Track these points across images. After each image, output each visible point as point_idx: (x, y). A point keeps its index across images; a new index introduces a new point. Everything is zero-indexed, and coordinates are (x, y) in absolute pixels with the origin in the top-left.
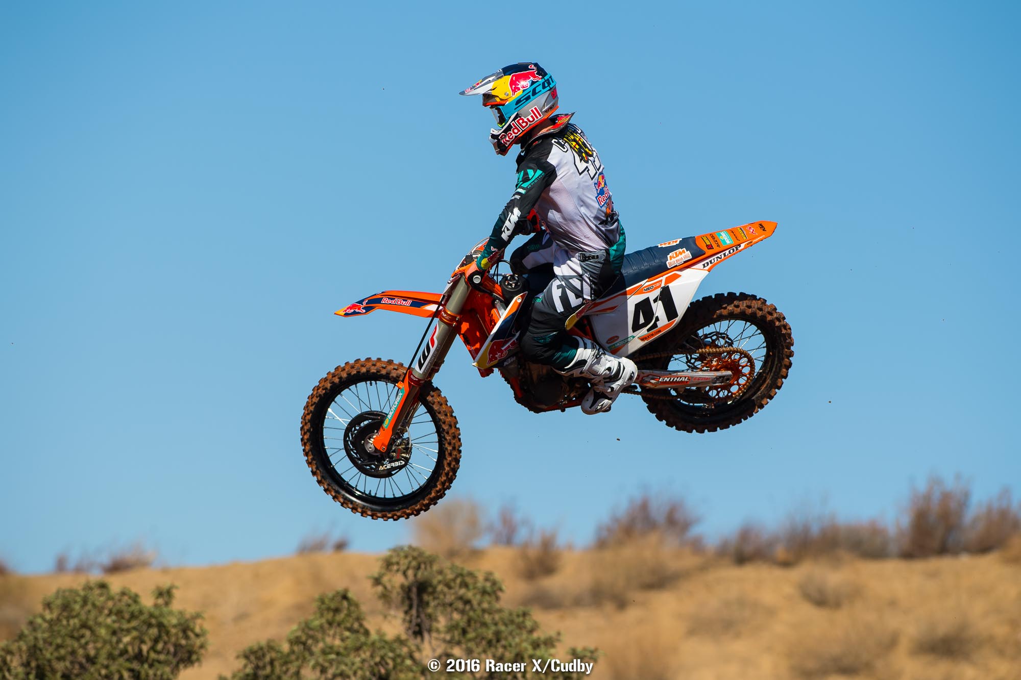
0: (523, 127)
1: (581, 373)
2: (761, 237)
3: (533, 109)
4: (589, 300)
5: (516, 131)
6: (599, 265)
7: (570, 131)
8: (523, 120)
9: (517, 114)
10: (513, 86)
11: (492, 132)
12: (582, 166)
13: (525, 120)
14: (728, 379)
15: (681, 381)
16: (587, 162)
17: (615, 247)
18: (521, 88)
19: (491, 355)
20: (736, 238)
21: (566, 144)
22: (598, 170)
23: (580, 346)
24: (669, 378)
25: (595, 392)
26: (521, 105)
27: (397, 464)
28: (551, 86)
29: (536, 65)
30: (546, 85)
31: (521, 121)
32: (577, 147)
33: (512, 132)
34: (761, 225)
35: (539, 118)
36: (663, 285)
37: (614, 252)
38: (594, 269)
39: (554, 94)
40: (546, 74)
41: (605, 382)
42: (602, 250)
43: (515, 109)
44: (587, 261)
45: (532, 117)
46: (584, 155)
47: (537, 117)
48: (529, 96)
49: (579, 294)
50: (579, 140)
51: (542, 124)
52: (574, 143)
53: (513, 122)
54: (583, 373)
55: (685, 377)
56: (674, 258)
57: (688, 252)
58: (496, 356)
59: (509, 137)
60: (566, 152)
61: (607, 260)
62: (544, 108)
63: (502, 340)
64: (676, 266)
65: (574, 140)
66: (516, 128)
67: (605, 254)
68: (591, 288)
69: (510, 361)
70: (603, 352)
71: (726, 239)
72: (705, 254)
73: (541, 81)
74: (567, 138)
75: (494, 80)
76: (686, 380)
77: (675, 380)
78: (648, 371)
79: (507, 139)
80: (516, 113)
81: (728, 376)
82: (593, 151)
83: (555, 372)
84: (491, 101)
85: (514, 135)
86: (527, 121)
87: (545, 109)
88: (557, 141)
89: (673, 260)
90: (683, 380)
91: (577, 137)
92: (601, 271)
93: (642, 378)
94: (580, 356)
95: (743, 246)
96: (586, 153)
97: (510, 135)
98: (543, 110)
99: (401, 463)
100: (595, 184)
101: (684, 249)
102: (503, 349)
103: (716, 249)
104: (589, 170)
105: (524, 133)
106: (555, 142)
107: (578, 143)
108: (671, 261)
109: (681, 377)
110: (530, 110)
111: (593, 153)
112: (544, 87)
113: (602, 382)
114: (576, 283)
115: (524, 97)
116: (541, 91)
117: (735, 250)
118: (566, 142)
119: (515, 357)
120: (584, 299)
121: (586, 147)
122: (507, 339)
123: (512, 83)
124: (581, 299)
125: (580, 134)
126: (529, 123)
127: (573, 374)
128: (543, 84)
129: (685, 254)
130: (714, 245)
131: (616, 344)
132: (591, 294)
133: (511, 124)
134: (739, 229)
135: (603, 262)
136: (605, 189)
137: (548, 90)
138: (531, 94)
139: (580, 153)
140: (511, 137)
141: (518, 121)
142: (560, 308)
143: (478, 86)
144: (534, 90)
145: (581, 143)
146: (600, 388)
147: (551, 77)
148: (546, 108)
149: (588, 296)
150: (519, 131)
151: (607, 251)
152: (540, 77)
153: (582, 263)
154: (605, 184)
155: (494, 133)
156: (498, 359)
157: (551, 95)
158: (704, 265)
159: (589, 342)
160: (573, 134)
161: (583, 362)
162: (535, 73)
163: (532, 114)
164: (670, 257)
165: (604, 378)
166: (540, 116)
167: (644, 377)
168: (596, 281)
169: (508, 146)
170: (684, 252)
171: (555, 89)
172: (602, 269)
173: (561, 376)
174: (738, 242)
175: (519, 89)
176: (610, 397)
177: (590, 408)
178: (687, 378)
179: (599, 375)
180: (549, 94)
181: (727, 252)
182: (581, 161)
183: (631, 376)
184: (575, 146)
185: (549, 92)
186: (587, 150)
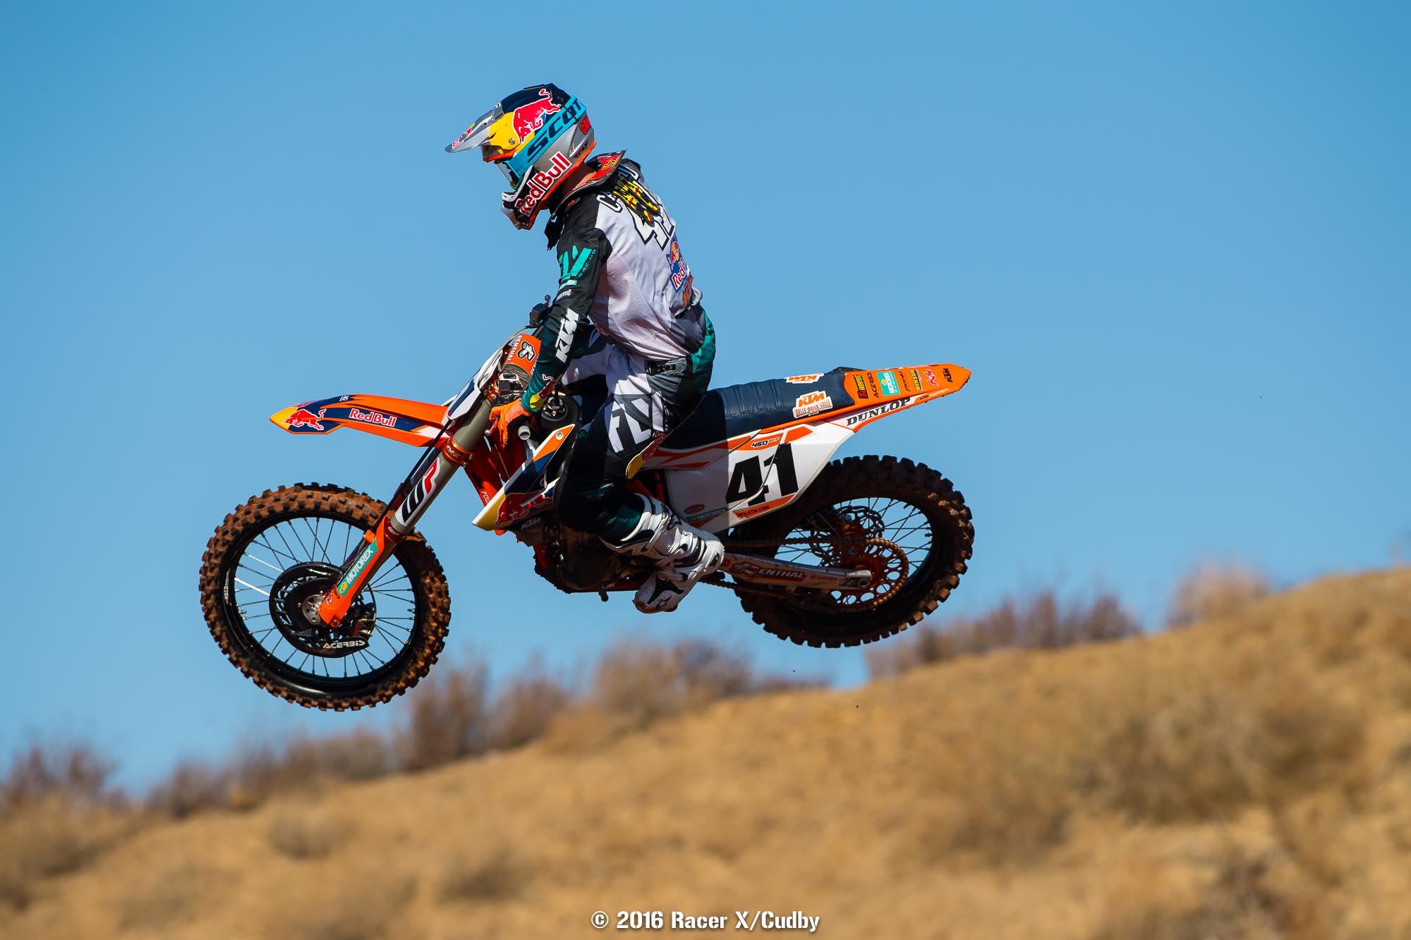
0: (546, 186)
1: (644, 549)
2: (943, 391)
3: (555, 156)
4: (661, 432)
5: (536, 193)
6: (676, 380)
7: (622, 178)
8: (543, 175)
9: (533, 168)
10: (520, 128)
11: (504, 198)
12: (646, 230)
13: (547, 175)
14: (864, 583)
15: (793, 577)
16: (651, 223)
17: (700, 353)
18: (531, 129)
19: (503, 513)
20: (906, 386)
21: (619, 200)
22: (670, 234)
23: (645, 509)
24: (774, 571)
25: (658, 581)
26: (536, 154)
27: (353, 644)
28: (577, 116)
29: (551, 87)
30: (569, 116)
31: (540, 178)
32: (635, 202)
33: (531, 196)
34: (946, 370)
35: (567, 167)
36: (782, 442)
37: (698, 360)
38: (669, 386)
39: (584, 125)
40: (567, 98)
41: (676, 566)
42: (681, 357)
43: (529, 162)
44: (658, 373)
45: (555, 168)
46: (646, 213)
47: (564, 168)
48: (546, 139)
49: (647, 423)
50: (637, 190)
51: (576, 175)
52: (629, 197)
53: (530, 180)
54: (647, 550)
55: (799, 573)
56: (806, 404)
57: (829, 398)
58: (511, 515)
59: (528, 203)
60: (620, 212)
61: (688, 371)
62: (572, 151)
63: (523, 494)
64: (807, 416)
65: (630, 192)
66: (536, 189)
67: (685, 363)
68: (664, 415)
69: (531, 523)
70: (677, 520)
71: (889, 385)
72: (853, 404)
73: (560, 112)
74: (618, 191)
75: (491, 122)
76: (800, 576)
77: (783, 575)
78: (744, 556)
79: (527, 206)
80: (531, 167)
81: (864, 577)
82: (659, 204)
83: (603, 544)
84: (494, 154)
85: (534, 199)
86: (549, 176)
87: (573, 153)
88: (604, 197)
89: (803, 405)
90: (796, 576)
91: (633, 187)
92: (679, 389)
93: (733, 566)
94: (645, 524)
95: (913, 400)
96: (649, 209)
97: (529, 200)
98: (571, 155)
99: (359, 643)
100: (668, 256)
101: (824, 392)
102: (523, 506)
103: (872, 399)
104: (656, 236)
105: (548, 194)
106: (601, 199)
107: (637, 198)
108: (801, 408)
109: (792, 572)
110: (551, 159)
111: (659, 209)
112: (566, 120)
113: (672, 565)
114: (641, 406)
115: (538, 142)
116: (562, 127)
117: (900, 405)
118: (618, 197)
119: (539, 519)
120: (653, 431)
121: (648, 200)
122: (530, 493)
123: (517, 123)
124: (649, 431)
125: (637, 181)
126: (553, 178)
127: (632, 550)
128: (565, 115)
129: (823, 401)
130: (870, 393)
131: (699, 515)
132: (664, 423)
133: (527, 184)
134: (913, 371)
135: (683, 374)
136: (680, 263)
137: (575, 123)
138: (547, 135)
139: (639, 211)
140: (531, 203)
141: (536, 179)
142: (617, 444)
143: (470, 134)
144: (552, 128)
145: (639, 195)
146: (668, 574)
147: (575, 102)
148: (575, 151)
149: (660, 426)
150: (541, 192)
151: (688, 359)
152: (558, 106)
153: (651, 378)
154: (680, 255)
155: (507, 199)
156: (513, 519)
157: (579, 129)
158: (849, 420)
159: (658, 504)
160: (627, 183)
161: (647, 534)
162: (549, 101)
163: (556, 165)
164: (800, 401)
165: (676, 561)
166: (568, 164)
167: (736, 564)
168: (672, 403)
169: (531, 216)
170: (823, 398)
171: (586, 118)
172: (680, 385)
173: (612, 552)
174: (907, 394)
175: (528, 131)
176: (680, 589)
177: (649, 603)
178: (801, 574)
179: (669, 555)
180: (577, 128)
181: (888, 406)
182: (643, 224)
183: (715, 559)
184: (631, 202)
185: (575, 126)
186: (650, 205)
